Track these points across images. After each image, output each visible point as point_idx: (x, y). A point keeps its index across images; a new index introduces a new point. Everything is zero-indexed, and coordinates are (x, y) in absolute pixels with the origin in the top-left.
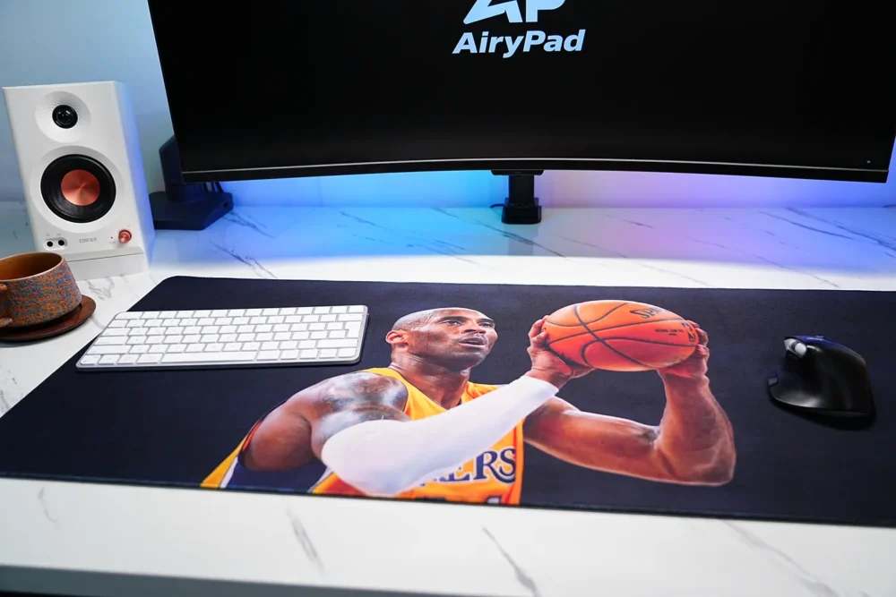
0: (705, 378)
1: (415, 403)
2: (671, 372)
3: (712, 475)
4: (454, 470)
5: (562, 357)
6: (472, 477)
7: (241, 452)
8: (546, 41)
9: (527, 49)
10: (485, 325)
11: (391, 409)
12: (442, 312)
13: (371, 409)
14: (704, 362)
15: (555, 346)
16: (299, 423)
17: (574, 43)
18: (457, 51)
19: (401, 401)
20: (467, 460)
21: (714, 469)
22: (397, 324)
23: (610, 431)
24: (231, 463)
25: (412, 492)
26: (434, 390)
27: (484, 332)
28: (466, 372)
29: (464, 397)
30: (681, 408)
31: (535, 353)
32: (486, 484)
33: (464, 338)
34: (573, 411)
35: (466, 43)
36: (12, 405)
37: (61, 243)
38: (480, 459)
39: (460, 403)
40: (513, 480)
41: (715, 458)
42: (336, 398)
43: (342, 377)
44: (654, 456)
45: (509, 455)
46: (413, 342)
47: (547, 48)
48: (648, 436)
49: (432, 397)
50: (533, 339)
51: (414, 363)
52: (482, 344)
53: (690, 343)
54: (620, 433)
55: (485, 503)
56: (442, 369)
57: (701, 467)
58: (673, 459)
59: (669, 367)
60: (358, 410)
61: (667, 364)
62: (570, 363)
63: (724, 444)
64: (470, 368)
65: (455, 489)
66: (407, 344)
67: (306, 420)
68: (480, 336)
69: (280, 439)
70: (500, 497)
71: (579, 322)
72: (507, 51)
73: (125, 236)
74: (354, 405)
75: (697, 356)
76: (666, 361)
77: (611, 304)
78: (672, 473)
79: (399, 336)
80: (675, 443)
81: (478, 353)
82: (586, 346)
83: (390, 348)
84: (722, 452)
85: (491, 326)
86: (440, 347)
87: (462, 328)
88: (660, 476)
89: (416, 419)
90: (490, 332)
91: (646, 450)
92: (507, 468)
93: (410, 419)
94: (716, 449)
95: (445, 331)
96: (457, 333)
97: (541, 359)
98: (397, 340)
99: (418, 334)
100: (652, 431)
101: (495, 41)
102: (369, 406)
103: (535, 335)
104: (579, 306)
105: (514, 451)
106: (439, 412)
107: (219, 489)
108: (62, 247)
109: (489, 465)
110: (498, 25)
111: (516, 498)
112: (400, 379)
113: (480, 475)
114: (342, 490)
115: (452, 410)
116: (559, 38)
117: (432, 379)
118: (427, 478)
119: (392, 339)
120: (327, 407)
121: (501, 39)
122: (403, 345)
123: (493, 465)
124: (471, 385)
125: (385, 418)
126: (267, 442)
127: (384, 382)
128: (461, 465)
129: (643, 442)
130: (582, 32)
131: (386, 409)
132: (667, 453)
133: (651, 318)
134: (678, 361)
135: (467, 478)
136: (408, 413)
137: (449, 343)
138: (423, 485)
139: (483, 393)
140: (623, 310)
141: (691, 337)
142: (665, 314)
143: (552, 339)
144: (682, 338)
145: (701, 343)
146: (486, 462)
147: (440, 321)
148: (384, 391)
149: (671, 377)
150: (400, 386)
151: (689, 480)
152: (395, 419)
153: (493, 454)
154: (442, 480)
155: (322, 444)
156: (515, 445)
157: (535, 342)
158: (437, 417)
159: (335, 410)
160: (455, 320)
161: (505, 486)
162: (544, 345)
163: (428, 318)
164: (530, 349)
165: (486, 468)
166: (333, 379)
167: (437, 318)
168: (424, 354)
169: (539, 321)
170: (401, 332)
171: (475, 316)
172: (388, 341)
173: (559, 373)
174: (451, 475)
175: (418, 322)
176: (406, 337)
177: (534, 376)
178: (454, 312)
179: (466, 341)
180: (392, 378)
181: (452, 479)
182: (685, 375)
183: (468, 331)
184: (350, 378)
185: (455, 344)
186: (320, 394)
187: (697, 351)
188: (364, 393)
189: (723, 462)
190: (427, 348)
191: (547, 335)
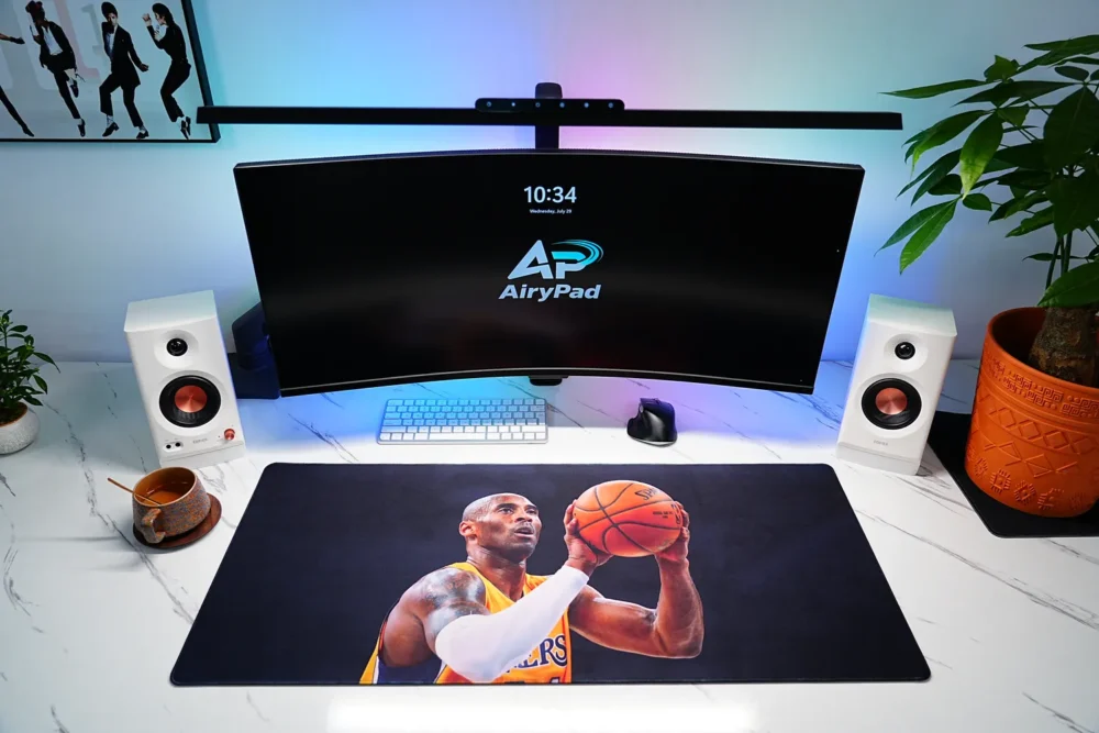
0: (686, 561)
1: (492, 597)
2: (665, 556)
3: (689, 650)
4: (526, 657)
5: (589, 545)
6: (539, 662)
7: (379, 651)
8: (571, 291)
9: (556, 296)
10: (531, 512)
11: (476, 604)
12: (497, 498)
13: (462, 604)
14: (686, 544)
15: (584, 532)
16: (414, 622)
17: (592, 293)
18: (502, 297)
19: (481, 595)
20: (534, 648)
21: (690, 644)
22: (464, 514)
23: (625, 615)
24: (374, 661)
25: (502, 678)
26: (503, 583)
27: (530, 520)
28: (523, 564)
29: (525, 588)
30: (671, 590)
31: (570, 540)
32: (548, 667)
33: (517, 528)
34: (600, 598)
35: (510, 292)
36: (194, 617)
37: (178, 445)
38: (542, 646)
39: (522, 595)
40: (566, 663)
41: (691, 635)
42: (434, 595)
43: (434, 573)
44: (653, 635)
45: (561, 641)
46: (479, 534)
47: (572, 296)
48: (649, 618)
49: (503, 591)
50: (567, 527)
51: (484, 556)
52: (530, 533)
53: (676, 526)
54: (632, 616)
55: (550, 683)
56: (505, 561)
57: (683, 643)
58: (665, 638)
59: (663, 552)
60: (453, 606)
61: (661, 548)
62: (596, 551)
63: (697, 623)
64: (525, 560)
65: (529, 673)
66: (475, 535)
67: (417, 618)
68: (527, 525)
69: (403, 637)
70: (559, 678)
71: (598, 506)
72: (541, 297)
73: (229, 434)
74: (448, 602)
75: (681, 539)
76: (660, 545)
77: (620, 485)
78: (665, 650)
79: (469, 527)
80: (667, 624)
81: (529, 543)
82: (605, 532)
83: (463, 541)
84: (696, 630)
85: (535, 514)
86: (501, 538)
87: (514, 517)
88: (657, 653)
89: (495, 612)
90: (536, 519)
91: (649, 630)
92: (561, 653)
93: (490, 613)
94: (692, 627)
95: (502, 521)
96: (511, 522)
97: (575, 548)
98: (468, 532)
99: (482, 525)
100: (651, 613)
101: (532, 290)
102: (459, 602)
103: (568, 522)
104: (598, 487)
105: (564, 637)
106: (509, 605)
107: (372, 685)
108: (179, 448)
109: (548, 651)
110: (535, 280)
111: (568, 679)
112: (478, 574)
113: (544, 661)
114: (455, 680)
115: (518, 602)
116: (581, 290)
117: (500, 572)
118: (510, 666)
119: (464, 530)
120: (429, 604)
121: (537, 289)
122: (473, 537)
123: (551, 651)
124: (528, 576)
125: (473, 613)
126: (395, 641)
127: (466, 577)
128: (531, 652)
129: (646, 622)
130: (598, 287)
131: (472, 605)
132: (661, 632)
133: (651, 499)
134: (668, 546)
135: (536, 664)
136: (488, 607)
137: (507, 533)
138: (508, 672)
139: (538, 584)
140: (630, 492)
141: (677, 519)
142: (659, 494)
143: (581, 526)
144: (671, 521)
145: (684, 525)
146: (546, 648)
147: (497, 509)
148: (467, 586)
149: (664, 561)
150: (479, 580)
151: (675, 655)
152: (480, 613)
153: (551, 641)
154: (520, 666)
155: (434, 639)
156: (564, 632)
157: (570, 530)
158: (509, 609)
159: (437, 607)
160: (508, 508)
161: (561, 669)
162: (576, 532)
163: (487, 506)
164: (566, 537)
165: (547, 654)
166: (429, 575)
167: (494, 506)
168: (490, 546)
169: (570, 506)
170: (469, 523)
171: (522, 502)
172: (461, 533)
173: (588, 561)
174: (526, 662)
175: (481, 511)
176: (474, 528)
177: (571, 565)
178: (506, 498)
179: (519, 531)
180: (471, 573)
181: (526, 665)
182: (673, 559)
183: (519, 519)
184: (440, 574)
185: (511, 534)
186: (422, 592)
187: (682, 534)
188: (454, 589)
189: (696, 638)
190: (491, 539)
191: (577, 522)
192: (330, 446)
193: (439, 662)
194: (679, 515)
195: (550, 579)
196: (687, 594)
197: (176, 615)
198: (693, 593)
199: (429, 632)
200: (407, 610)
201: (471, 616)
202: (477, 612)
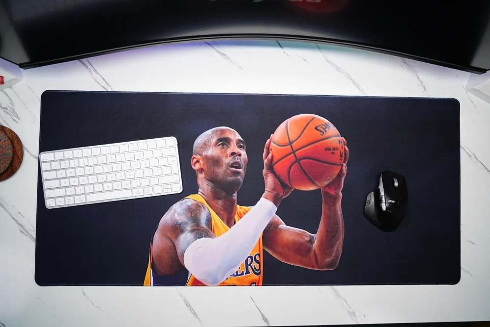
0: (341, 194)
1: (217, 227)
2: (327, 190)
3: (331, 265)
4: (237, 269)
5: (279, 179)
6: (244, 273)
7: (151, 264)
10: (240, 147)
11: (206, 229)
12: (217, 131)
13: (197, 229)
15: (277, 167)
16: (169, 243)
19: (209, 221)
20: (242, 263)
21: (333, 260)
22: (194, 147)
23: (297, 239)
24: (150, 271)
25: (223, 283)
26: (222, 213)
27: (240, 155)
28: (235, 196)
29: (236, 217)
31: (266, 174)
32: (250, 276)
33: (231, 162)
34: (283, 226)
39: (235, 223)
41: (334, 254)
42: (180, 222)
43: (178, 203)
44: (312, 254)
45: (257, 258)
46: (205, 168)
48: (311, 241)
49: (223, 219)
50: (265, 161)
51: (210, 189)
52: (239, 168)
53: (339, 162)
54: (301, 240)
56: (223, 194)
57: (328, 260)
58: (319, 255)
60: (192, 231)
61: (326, 183)
62: (284, 185)
63: (339, 246)
64: (236, 192)
65: (239, 280)
66: (202, 169)
67: (171, 240)
68: (237, 159)
69: (164, 255)
70: (255, 283)
71: (288, 141)
74: (189, 228)
75: (340, 175)
76: (326, 180)
77: (306, 119)
78: (318, 266)
79: (198, 162)
80: (322, 244)
81: (239, 177)
82: (290, 167)
84: (337, 250)
85: (244, 148)
86: (220, 171)
88: (312, 267)
89: (218, 236)
90: (243, 153)
91: (310, 249)
93: (215, 237)
94: (335, 248)
95: (221, 155)
96: (226, 157)
97: (269, 181)
98: (197, 166)
99: (207, 158)
100: (313, 237)
102: (195, 228)
103: (266, 157)
104: (289, 120)
106: (227, 230)
107: (151, 285)
109: (250, 265)
111: (261, 284)
112: (206, 204)
114: (197, 283)
115: (232, 227)
117: (220, 202)
118: (228, 275)
119: (194, 165)
120: (177, 229)
123: (252, 265)
124: (238, 206)
125: (205, 237)
126: (159, 257)
127: (198, 207)
128: (240, 266)
129: (308, 245)
131: (204, 230)
132: (317, 251)
133: (326, 135)
134: (331, 180)
135: (242, 274)
136: (214, 232)
137: (224, 167)
138: (227, 279)
139: (244, 214)
140: (312, 126)
141: (341, 156)
142: (332, 130)
143: (275, 161)
144: (336, 158)
145: (344, 162)
146: (249, 263)
147: (216, 144)
148: (200, 214)
149: (326, 193)
150: (207, 210)
151: (322, 268)
152: (209, 237)
153: (251, 257)
154: (234, 275)
155: (183, 256)
156: (260, 251)
157: (266, 164)
158: (226, 233)
159: (182, 231)
160: (224, 142)
161: (257, 277)
162: (271, 168)
163: (209, 140)
164: (264, 171)
165: (249, 266)
166: (174, 205)
167: (214, 140)
168: (213, 180)
169: (268, 141)
170: (198, 157)
171: (235, 136)
172: (193, 166)
173: (278, 194)
174: (237, 272)
175: (205, 145)
176: (201, 162)
177: (266, 198)
178: (223, 131)
179: (232, 166)
180: (202, 204)
181: (237, 275)
182: (332, 192)
183: (233, 154)
184: (182, 204)
185: (227, 168)
186: (172, 219)
187: (341, 170)
188: (191, 216)
189: (336, 256)
190: (214, 172)
191: (272, 156)
192: (84, 68)
193: (187, 272)
194: (343, 151)
195: (253, 209)
196: (337, 223)
197: (22, 234)
198: (341, 221)
199: (179, 251)
200: (164, 235)
201: (203, 239)
202: (207, 236)
